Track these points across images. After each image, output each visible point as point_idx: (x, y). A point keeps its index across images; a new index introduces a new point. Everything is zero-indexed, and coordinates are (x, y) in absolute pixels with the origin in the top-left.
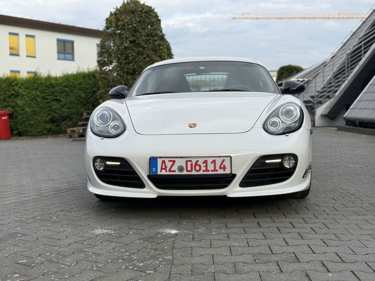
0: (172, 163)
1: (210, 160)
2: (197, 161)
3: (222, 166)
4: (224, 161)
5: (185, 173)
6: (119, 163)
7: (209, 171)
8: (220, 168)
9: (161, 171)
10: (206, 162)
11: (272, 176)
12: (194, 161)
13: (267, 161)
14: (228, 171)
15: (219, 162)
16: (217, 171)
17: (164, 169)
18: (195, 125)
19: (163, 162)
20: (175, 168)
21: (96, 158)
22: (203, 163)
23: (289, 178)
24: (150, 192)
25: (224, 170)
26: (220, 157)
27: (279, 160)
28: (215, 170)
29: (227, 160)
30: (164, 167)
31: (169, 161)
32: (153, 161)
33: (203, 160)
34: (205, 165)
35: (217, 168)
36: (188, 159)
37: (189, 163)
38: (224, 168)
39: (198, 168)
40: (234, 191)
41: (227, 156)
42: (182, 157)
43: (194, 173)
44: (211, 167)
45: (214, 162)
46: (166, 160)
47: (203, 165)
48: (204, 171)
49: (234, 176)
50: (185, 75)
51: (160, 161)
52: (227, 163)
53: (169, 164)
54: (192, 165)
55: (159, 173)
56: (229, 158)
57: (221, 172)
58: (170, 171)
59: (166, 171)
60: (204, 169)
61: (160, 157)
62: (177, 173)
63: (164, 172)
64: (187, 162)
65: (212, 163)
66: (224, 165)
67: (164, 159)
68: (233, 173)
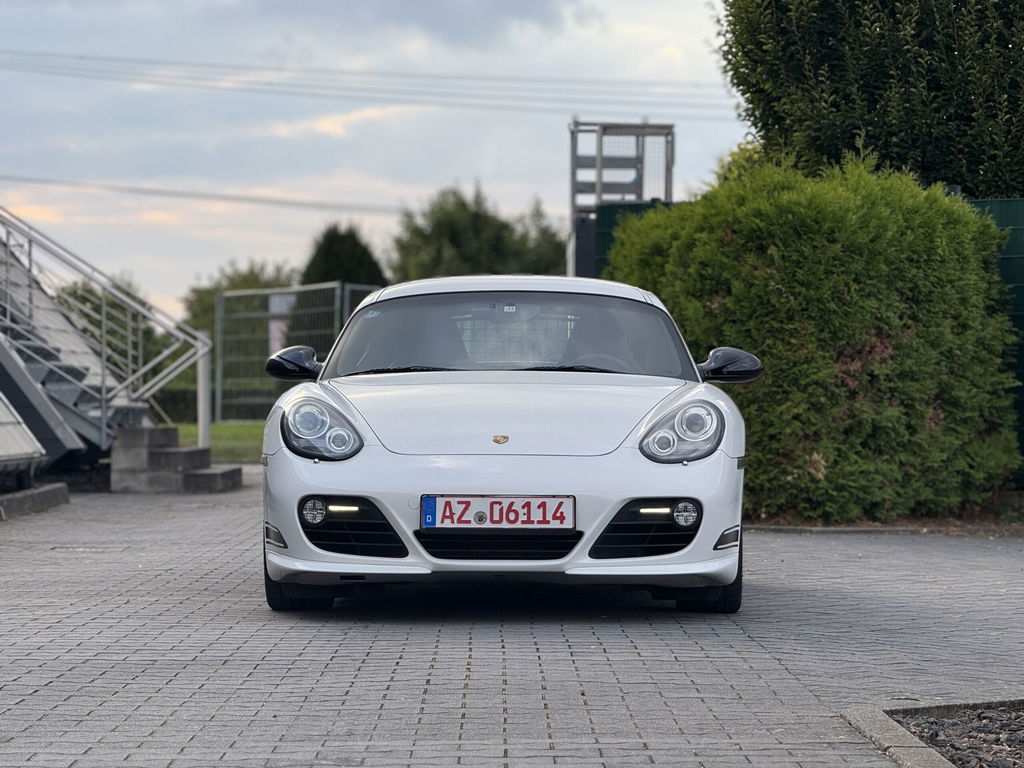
0: (464, 506)
1: (535, 503)
2: (512, 504)
3: (558, 514)
4: (561, 503)
5: (487, 525)
6: (356, 509)
7: (533, 522)
8: (555, 517)
9: (442, 522)
10: (527, 505)
11: (654, 540)
12: (506, 503)
13: (643, 511)
14: (568, 524)
15: (552, 505)
16: (548, 522)
17: (447, 517)
18: (506, 438)
19: (448, 504)
20: (469, 516)
21: (304, 501)
22: (523, 507)
23: (684, 547)
24: (418, 563)
25: (562, 523)
26: (554, 496)
27: (666, 510)
28: (545, 521)
29: (568, 503)
30: (448, 514)
31: (459, 503)
32: (427, 502)
33: (524, 501)
34: (525, 510)
35: (549, 517)
36: (495, 500)
37: (497, 508)
38: (562, 518)
39: (512, 516)
40: (579, 563)
41: (568, 497)
42: (483, 496)
43: (505, 525)
44: (537, 515)
45: (543, 505)
46: (454, 501)
47: (522, 512)
48: (523, 522)
49: (580, 535)
50: (454, 317)
51: (440, 503)
52: (567, 508)
53: (458, 509)
54: (501, 510)
55: (438, 525)
56: (571, 500)
57: (555, 525)
58: (460, 521)
59: (453, 522)
60: (525, 518)
61: (442, 496)
62: (474, 525)
63: (448, 524)
64: (492, 504)
65: (539, 507)
66: (562, 513)
67: (448, 499)
68: (578, 529)
